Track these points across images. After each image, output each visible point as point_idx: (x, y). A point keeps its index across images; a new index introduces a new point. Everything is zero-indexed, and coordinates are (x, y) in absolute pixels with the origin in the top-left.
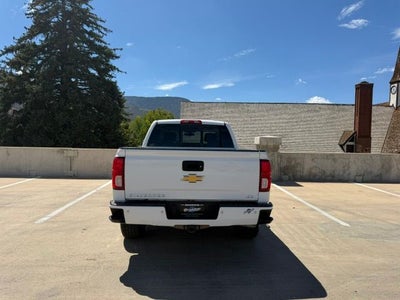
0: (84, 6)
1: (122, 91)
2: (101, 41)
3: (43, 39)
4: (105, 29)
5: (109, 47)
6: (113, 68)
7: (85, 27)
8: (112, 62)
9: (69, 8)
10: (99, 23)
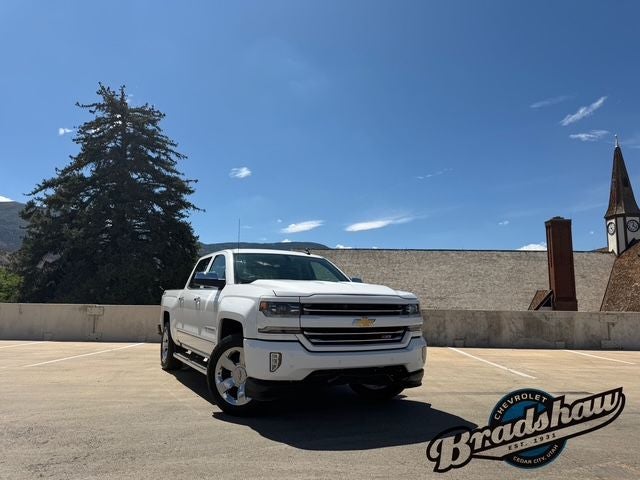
0: (150, 127)
1: (195, 235)
2: (172, 171)
3: (93, 169)
4: (178, 155)
5: (181, 177)
6: (187, 205)
7: (150, 153)
8: (186, 198)
9: (132, 131)
10: (169, 147)
